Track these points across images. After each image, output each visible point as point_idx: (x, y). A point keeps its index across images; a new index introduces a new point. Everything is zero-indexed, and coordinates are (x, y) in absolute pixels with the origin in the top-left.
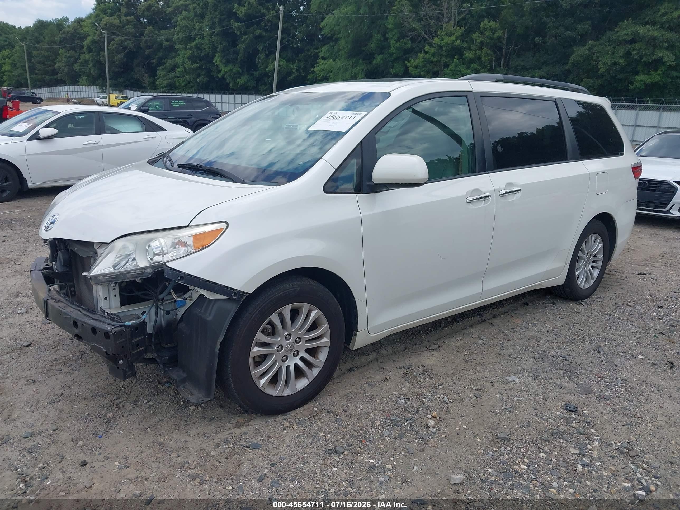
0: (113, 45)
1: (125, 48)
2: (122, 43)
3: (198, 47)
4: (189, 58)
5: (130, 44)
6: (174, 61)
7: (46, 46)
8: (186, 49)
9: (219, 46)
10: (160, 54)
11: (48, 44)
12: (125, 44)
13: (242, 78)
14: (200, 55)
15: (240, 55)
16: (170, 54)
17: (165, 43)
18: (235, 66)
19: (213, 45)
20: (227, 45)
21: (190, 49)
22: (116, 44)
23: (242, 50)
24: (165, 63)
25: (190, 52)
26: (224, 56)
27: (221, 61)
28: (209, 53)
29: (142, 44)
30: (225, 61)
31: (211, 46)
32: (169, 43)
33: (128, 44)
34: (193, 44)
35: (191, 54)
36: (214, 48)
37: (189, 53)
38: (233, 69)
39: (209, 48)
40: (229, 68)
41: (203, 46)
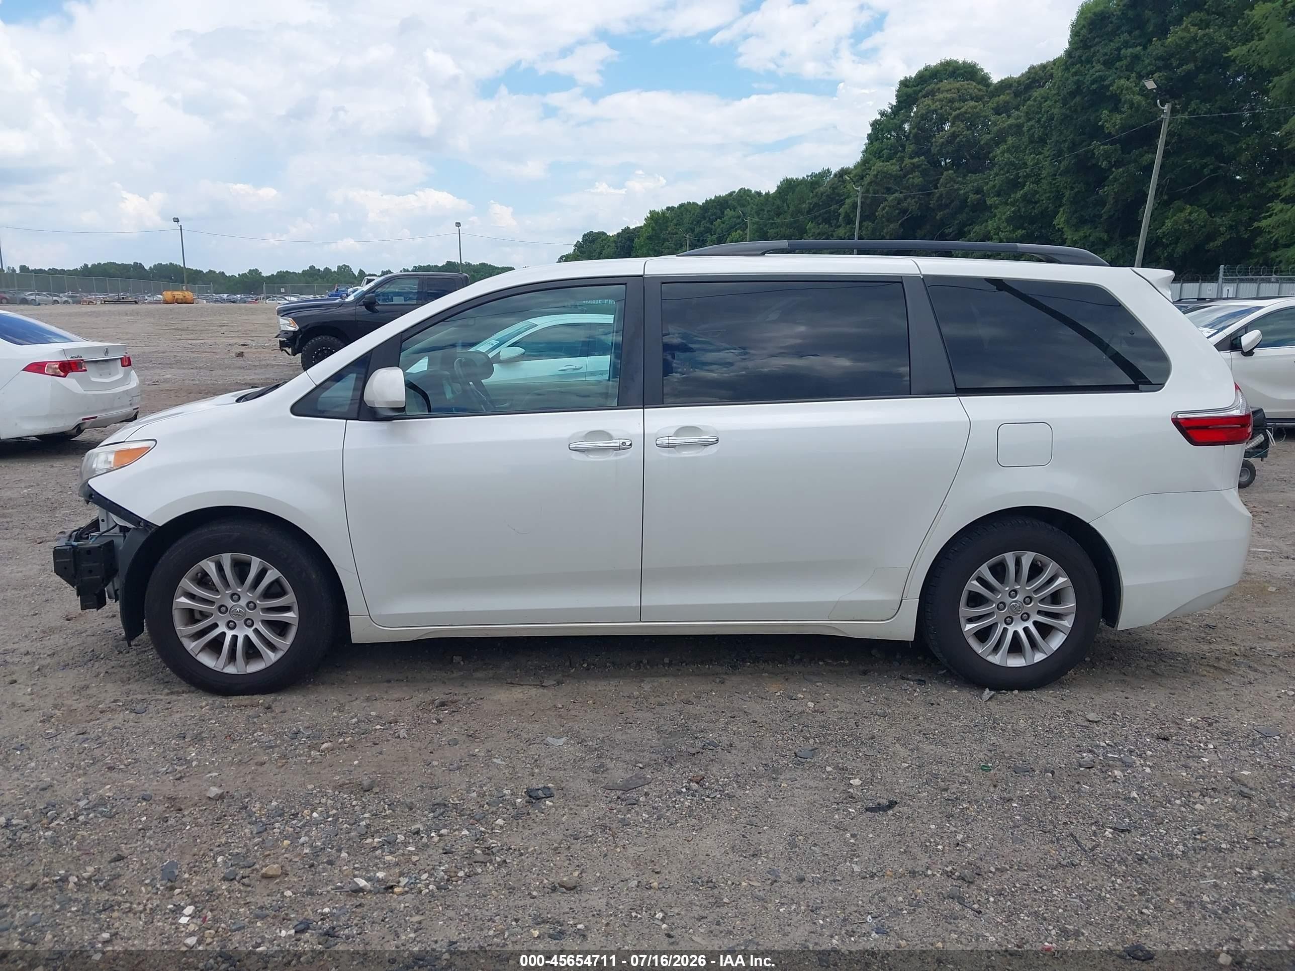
0: (884, 209)
1: (904, 211)
2: (899, 204)
3: (1028, 200)
4: (1009, 221)
5: (912, 205)
6: (986, 227)
7: (789, 219)
8: (1006, 204)
9: (1067, 193)
10: (962, 217)
11: (792, 215)
12: (905, 205)
13: (1107, 250)
14: (1031, 213)
15: (1108, 207)
16: (981, 216)
17: (973, 197)
18: (1096, 228)
19: (1058, 191)
20: (1084, 190)
21: (1013, 204)
22: (889, 207)
23: (1111, 200)
24: (969, 232)
25: (1013, 209)
26: (1075, 212)
27: (1067, 222)
28: (1047, 208)
29: (932, 204)
30: (1075, 220)
31: (1053, 195)
32: (979, 196)
33: (909, 204)
34: (1019, 194)
35: (1013, 212)
36: (1058, 198)
37: (1009, 211)
38: (1090, 236)
39: (1049, 198)
40: (1081, 234)
41: (1038, 196)
